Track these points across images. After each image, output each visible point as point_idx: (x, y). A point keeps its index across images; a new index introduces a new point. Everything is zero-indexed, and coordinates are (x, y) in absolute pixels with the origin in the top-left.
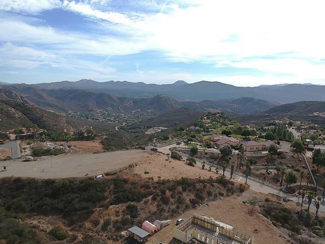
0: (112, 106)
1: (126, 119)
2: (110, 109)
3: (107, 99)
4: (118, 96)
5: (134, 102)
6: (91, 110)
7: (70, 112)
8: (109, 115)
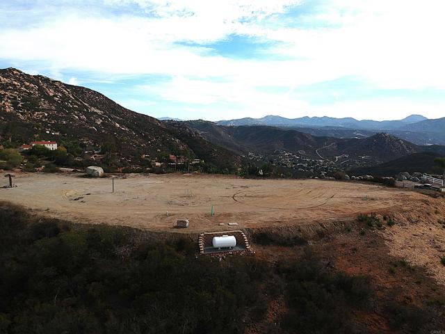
0: (306, 149)
1: (325, 167)
2: (302, 152)
3: (298, 138)
4: (315, 135)
5: (338, 144)
6: (278, 153)
7: (250, 154)
8: (300, 161)
